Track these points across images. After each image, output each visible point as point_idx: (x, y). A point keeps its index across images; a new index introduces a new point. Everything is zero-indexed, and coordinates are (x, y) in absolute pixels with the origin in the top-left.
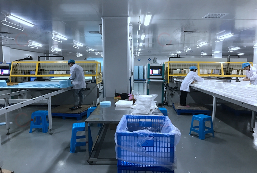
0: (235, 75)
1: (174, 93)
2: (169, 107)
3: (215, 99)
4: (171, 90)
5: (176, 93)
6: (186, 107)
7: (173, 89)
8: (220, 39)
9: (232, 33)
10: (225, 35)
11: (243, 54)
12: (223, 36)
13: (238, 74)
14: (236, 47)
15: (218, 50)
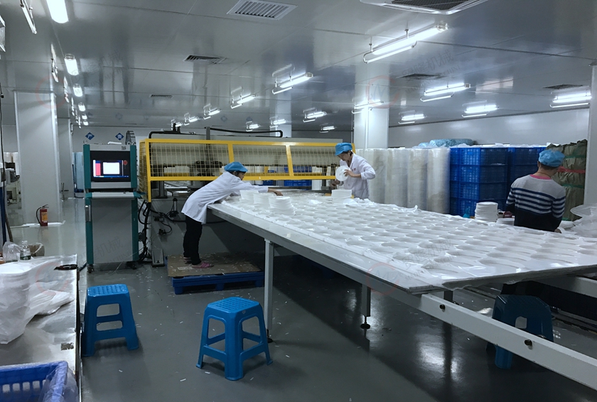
0: (319, 175)
1: (168, 230)
2: (156, 270)
3: (270, 248)
4: (162, 219)
5: (175, 227)
6: (201, 267)
7: (166, 216)
8: (282, 86)
9: (307, 71)
10: (292, 77)
11: (332, 128)
12: (289, 79)
13: (324, 173)
14: (318, 110)
15: (282, 118)
